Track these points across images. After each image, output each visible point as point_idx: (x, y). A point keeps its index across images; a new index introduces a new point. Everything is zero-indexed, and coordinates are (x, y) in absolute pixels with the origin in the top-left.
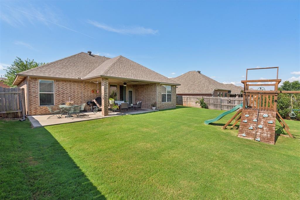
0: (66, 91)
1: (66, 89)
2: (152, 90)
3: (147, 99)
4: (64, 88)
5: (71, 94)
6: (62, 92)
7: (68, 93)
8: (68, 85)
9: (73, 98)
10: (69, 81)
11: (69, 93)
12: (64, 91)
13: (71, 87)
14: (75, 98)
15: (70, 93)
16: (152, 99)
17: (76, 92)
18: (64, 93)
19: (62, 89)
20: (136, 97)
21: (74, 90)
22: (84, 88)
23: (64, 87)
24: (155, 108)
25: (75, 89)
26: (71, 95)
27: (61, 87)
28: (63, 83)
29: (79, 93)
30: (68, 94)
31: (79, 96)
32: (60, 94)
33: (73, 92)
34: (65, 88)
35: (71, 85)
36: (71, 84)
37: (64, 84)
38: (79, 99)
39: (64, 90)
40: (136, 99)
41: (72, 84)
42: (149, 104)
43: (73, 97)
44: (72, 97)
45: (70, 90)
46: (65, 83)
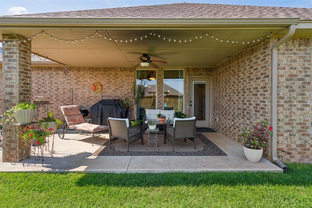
0: (43, 88)
1: (43, 83)
2: (252, 70)
3: (239, 109)
4: (39, 83)
5: (52, 92)
6: (37, 89)
7: (46, 90)
8: (47, 76)
9: (56, 102)
10: (49, 68)
11: (49, 92)
12: (40, 87)
13: (52, 79)
14: (59, 102)
15: (49, 90)
16: (252, 108)
17: (61, 88)
18: (39, 90)
19: (36, 85)
20: (215, 102)
21: (56, 85)
22: (75, 81)
23: (40, 79)
25: (59, 83)
26: (52, 94)
27: (35, 81)
28: (39, 74)
29: (66, 90)
30: (47, 92)
31: (65, 98)
32: (34, 94)
33: (55, 88)
34: (42, 81)
35: (52, 76)
36: (52, 74)
37: (39, 76)
38: (65, 102)
39: (40, 85)
40: (214, 106)
41: (54, 73)
42: (242, 126)
43: (56, 100)
44: (53, 98)
45: (50, 85)
46: (41, 73)
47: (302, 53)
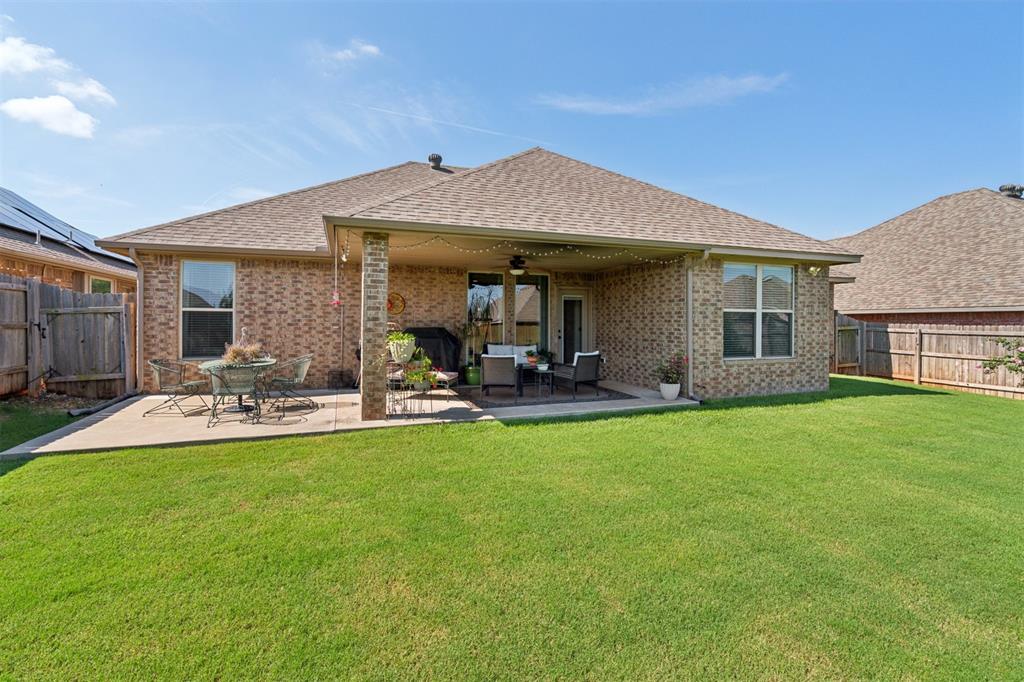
0: (278, 305)
1: (277, 293)
2: (663, 289)
3: (645, 340)
4: (270, 292)
5: (298, 313)
6: (264, 304)
7: (285, 308)
8: (288, 279)
9: (307, 332)
10: (293, 262)
11: (290, 312)
12: (270, 301)
13: (299, 286)
14: (313, 332)
15: (293, 308)
16: (664, 337)
17: (319, 304)
18: (270, 308)
19: (262, 296)
20: (598, 331)
21: (309, 298)
22: (350, 291)
23: (271, 285)
24: (676, 388)
25: (315, 293)
26: (298, 316)
27: (260, 288)
28: (269, 273)
29: (330, 309)
30: (286, 312)
31: (328, 324)
32: (257, 315)
33: (305, 305)
34: (275, 289)
35: (300, 278)
36: (300, 274)
37: (270, 277)
38: (328, 333)
39: (272, 297)
40: (598, 337)
41: (304, 273)
42: (650, 363)
43: (306, 328)
44: (301, 324)
45: (294, 297)
46: (275, 272)
47: (713, 275)
